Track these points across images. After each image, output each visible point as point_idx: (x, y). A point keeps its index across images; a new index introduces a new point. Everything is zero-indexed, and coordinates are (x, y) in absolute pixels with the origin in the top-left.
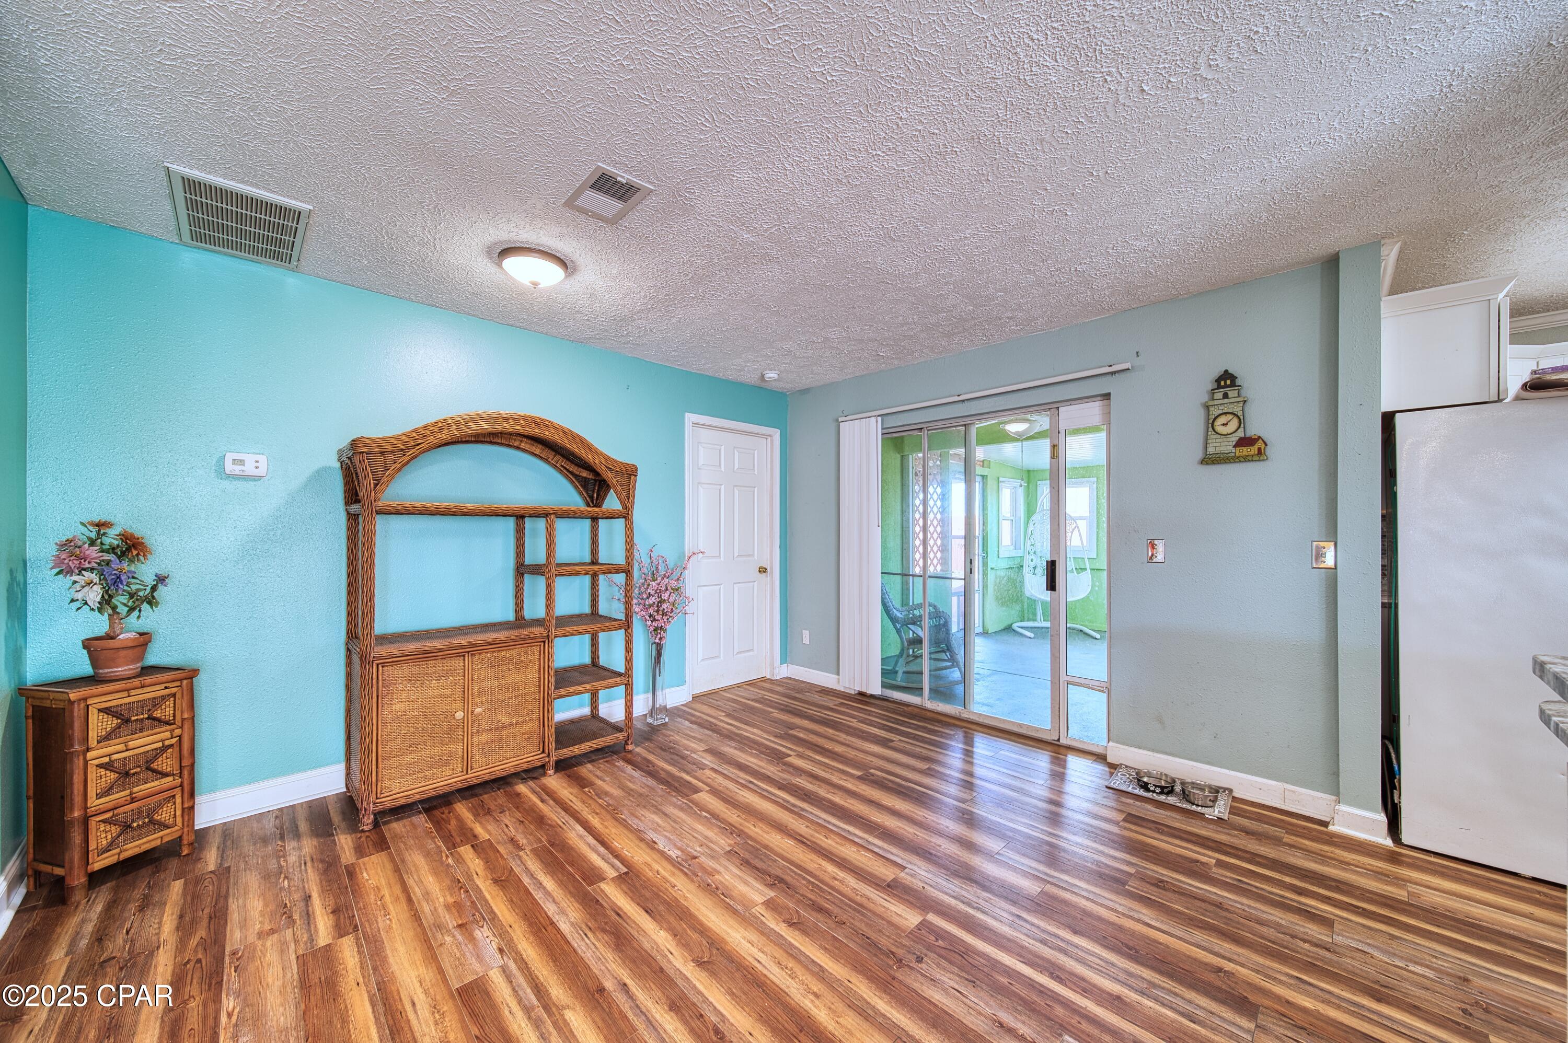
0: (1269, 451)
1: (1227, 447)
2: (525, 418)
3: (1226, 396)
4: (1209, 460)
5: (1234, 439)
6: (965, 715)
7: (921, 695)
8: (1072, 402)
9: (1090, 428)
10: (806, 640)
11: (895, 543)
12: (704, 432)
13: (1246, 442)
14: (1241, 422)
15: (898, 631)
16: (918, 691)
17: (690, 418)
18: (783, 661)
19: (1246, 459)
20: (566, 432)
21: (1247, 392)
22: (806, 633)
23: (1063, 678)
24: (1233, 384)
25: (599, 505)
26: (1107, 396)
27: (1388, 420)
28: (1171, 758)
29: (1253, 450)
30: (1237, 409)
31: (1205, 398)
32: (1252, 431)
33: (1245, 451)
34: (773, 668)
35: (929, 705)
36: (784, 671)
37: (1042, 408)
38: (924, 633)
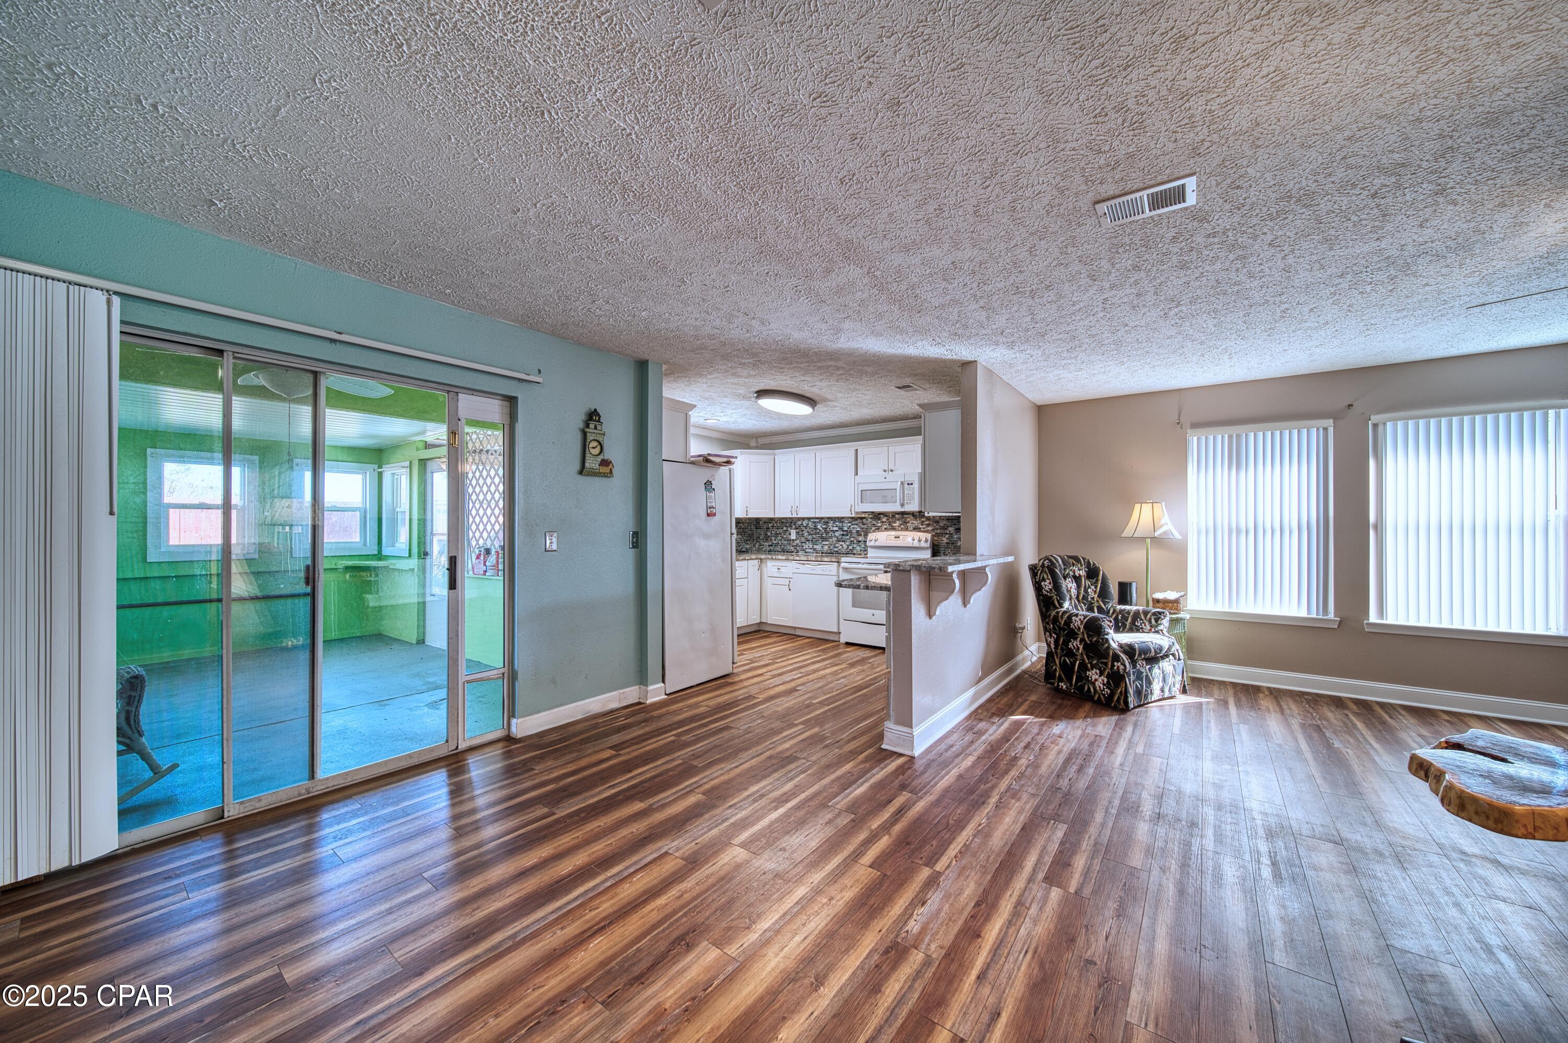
0: (614, 472)
1: (593, 464)
3: (596, 428)
5: (599, 459)
8: (475, 393)
9: (490, 423)
14: (603, 448)
21: (606, 428)
24: (599, 421)
26: (511, 399)
28: (561, 708)
29: (606, 470)
30: (600, 439)
31: (581, 425)
32: (607, 455)
37: (441, 387)
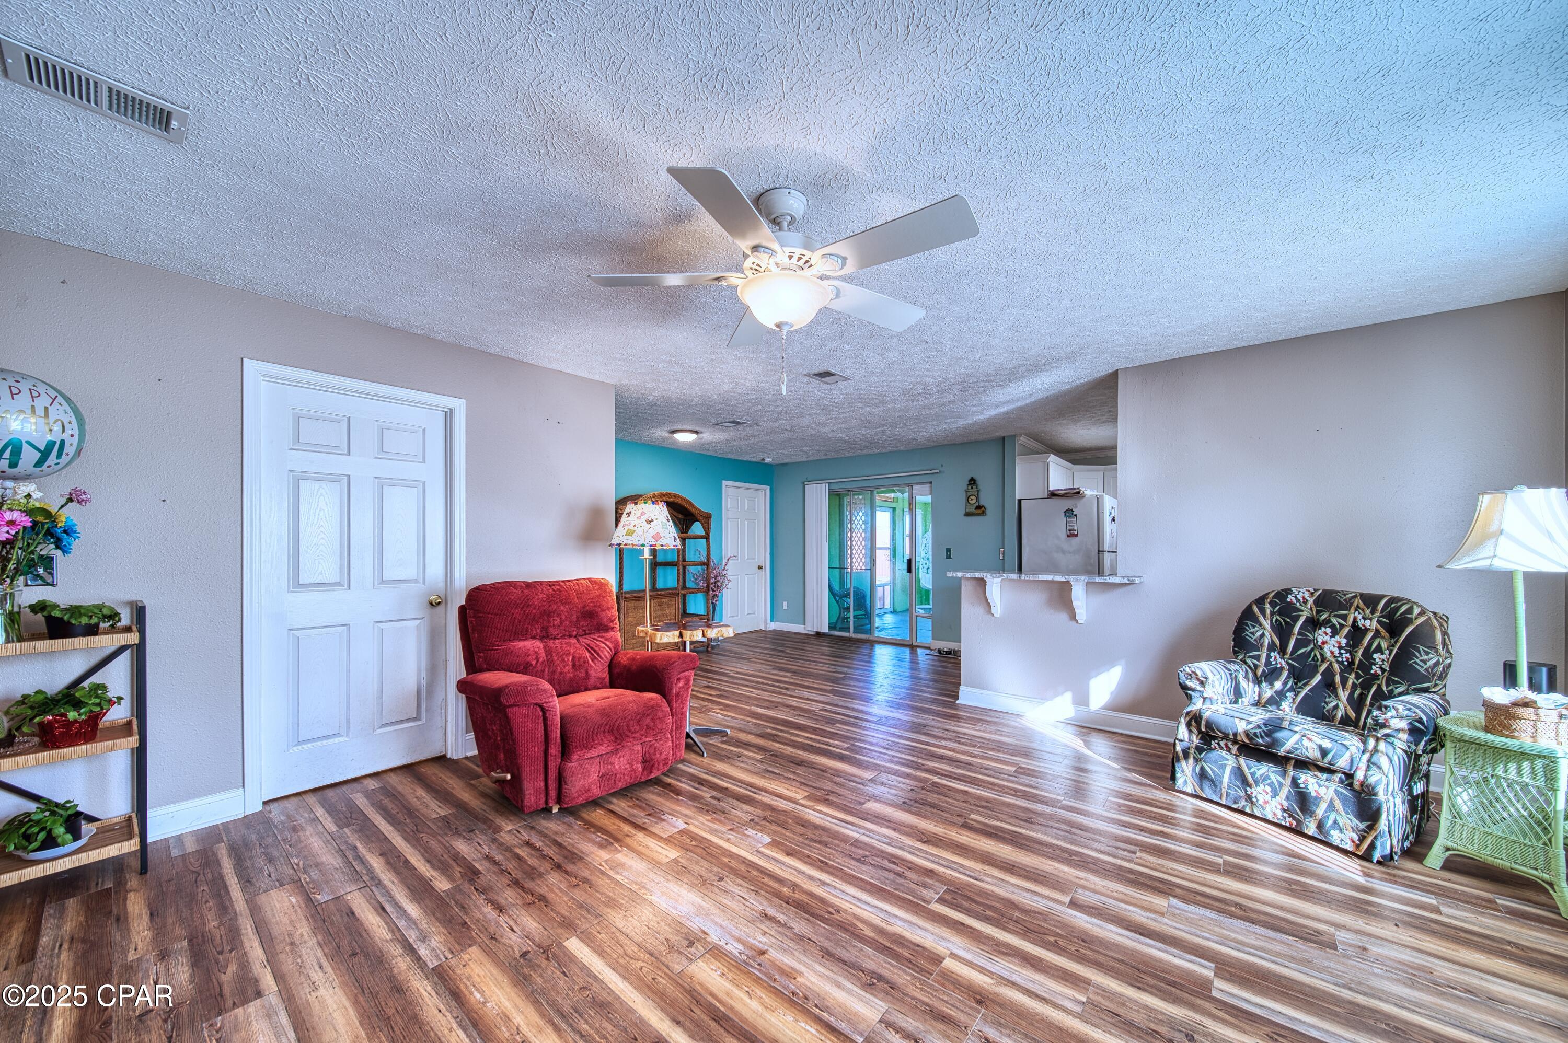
0: (988, 512)
1: (973, 509)
2: (670, 494)
3: (973, 488)
4: (968, 514)
5: (975, 506)
6: (871, 638)
7: (849, 632)
8: (918, 484)
10: (785, 607)
11: (836, 552)
12: (730, 489)
13: (979, 507)
14: (978, 499)
15: (837, 602)
16: (847, 629)
17: (725, 483)
18: (772, 620)
19: (979, 515)
20: (685, 499)
21: (980, 487)
22: (785, 603)
23: (915, 614)
24: (975, 483)
25: (686, 532)
26: (931, 483)
27: (1020, 501)
29: (981, 511)
30: (976, 494)
31: (966, 488)
32: (982, 503)
33: (978, 511)
34: (766, 624)
35: (853, 636)
36: (773, 626)
38: (851, 601)
